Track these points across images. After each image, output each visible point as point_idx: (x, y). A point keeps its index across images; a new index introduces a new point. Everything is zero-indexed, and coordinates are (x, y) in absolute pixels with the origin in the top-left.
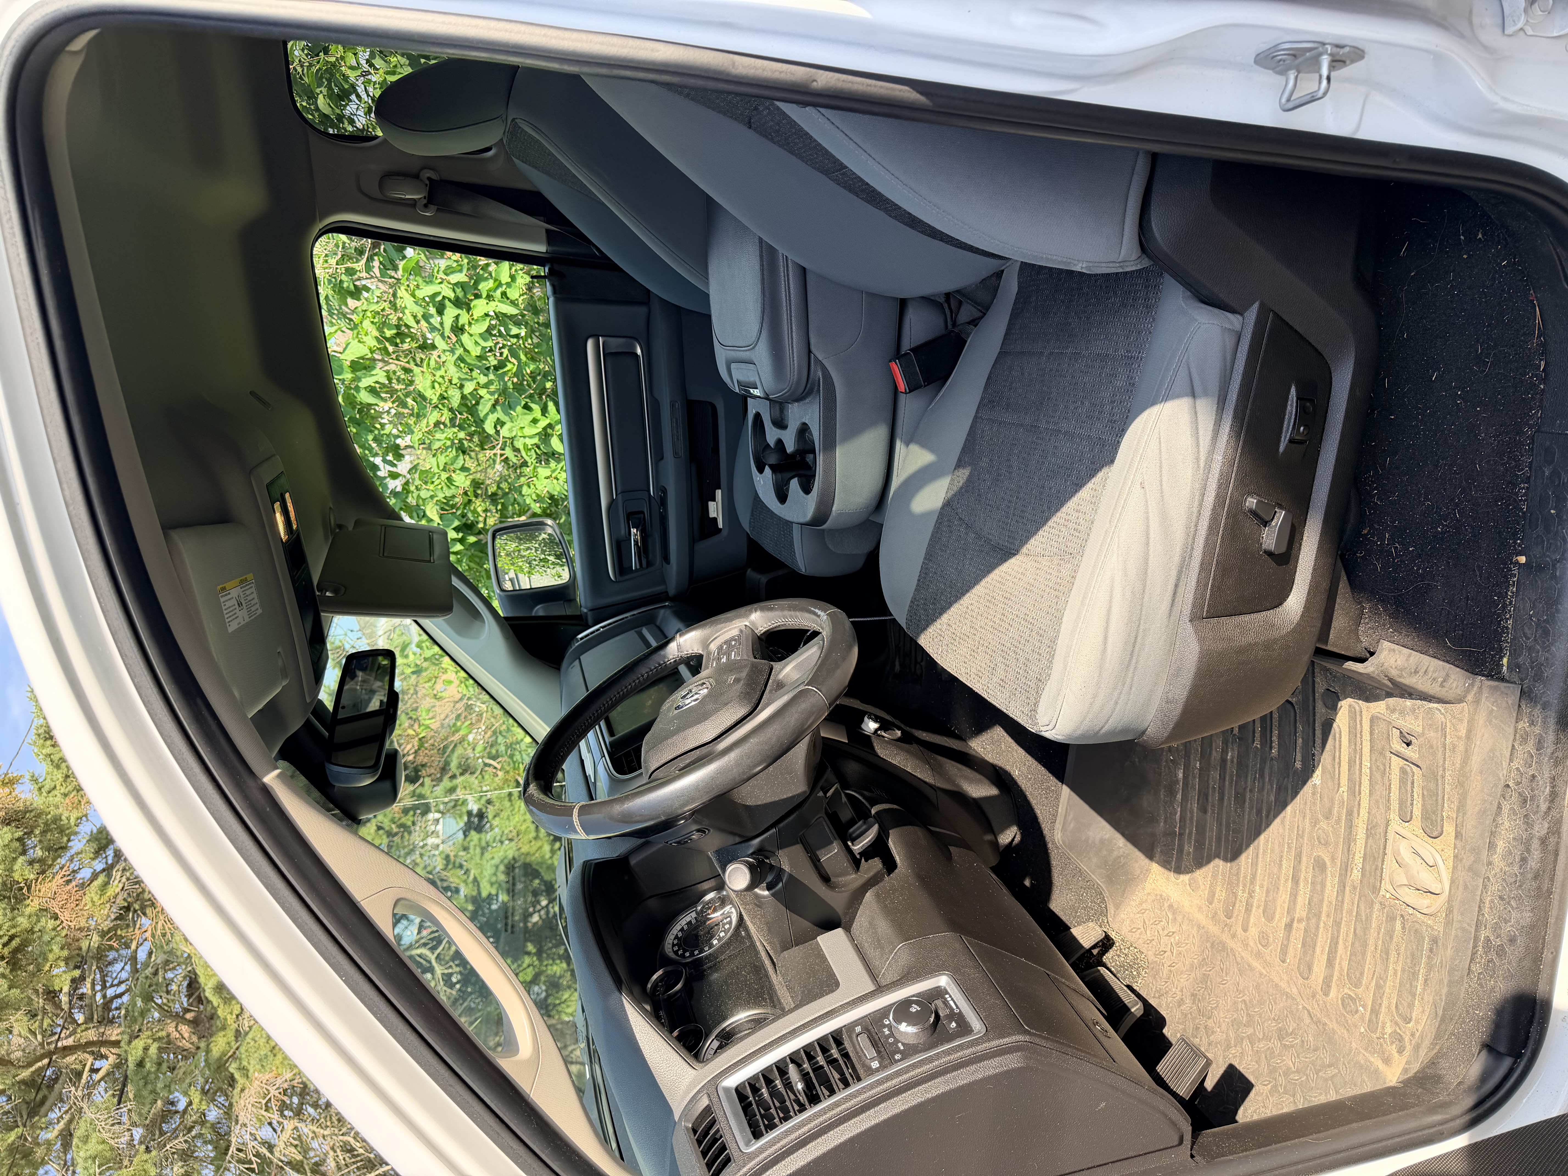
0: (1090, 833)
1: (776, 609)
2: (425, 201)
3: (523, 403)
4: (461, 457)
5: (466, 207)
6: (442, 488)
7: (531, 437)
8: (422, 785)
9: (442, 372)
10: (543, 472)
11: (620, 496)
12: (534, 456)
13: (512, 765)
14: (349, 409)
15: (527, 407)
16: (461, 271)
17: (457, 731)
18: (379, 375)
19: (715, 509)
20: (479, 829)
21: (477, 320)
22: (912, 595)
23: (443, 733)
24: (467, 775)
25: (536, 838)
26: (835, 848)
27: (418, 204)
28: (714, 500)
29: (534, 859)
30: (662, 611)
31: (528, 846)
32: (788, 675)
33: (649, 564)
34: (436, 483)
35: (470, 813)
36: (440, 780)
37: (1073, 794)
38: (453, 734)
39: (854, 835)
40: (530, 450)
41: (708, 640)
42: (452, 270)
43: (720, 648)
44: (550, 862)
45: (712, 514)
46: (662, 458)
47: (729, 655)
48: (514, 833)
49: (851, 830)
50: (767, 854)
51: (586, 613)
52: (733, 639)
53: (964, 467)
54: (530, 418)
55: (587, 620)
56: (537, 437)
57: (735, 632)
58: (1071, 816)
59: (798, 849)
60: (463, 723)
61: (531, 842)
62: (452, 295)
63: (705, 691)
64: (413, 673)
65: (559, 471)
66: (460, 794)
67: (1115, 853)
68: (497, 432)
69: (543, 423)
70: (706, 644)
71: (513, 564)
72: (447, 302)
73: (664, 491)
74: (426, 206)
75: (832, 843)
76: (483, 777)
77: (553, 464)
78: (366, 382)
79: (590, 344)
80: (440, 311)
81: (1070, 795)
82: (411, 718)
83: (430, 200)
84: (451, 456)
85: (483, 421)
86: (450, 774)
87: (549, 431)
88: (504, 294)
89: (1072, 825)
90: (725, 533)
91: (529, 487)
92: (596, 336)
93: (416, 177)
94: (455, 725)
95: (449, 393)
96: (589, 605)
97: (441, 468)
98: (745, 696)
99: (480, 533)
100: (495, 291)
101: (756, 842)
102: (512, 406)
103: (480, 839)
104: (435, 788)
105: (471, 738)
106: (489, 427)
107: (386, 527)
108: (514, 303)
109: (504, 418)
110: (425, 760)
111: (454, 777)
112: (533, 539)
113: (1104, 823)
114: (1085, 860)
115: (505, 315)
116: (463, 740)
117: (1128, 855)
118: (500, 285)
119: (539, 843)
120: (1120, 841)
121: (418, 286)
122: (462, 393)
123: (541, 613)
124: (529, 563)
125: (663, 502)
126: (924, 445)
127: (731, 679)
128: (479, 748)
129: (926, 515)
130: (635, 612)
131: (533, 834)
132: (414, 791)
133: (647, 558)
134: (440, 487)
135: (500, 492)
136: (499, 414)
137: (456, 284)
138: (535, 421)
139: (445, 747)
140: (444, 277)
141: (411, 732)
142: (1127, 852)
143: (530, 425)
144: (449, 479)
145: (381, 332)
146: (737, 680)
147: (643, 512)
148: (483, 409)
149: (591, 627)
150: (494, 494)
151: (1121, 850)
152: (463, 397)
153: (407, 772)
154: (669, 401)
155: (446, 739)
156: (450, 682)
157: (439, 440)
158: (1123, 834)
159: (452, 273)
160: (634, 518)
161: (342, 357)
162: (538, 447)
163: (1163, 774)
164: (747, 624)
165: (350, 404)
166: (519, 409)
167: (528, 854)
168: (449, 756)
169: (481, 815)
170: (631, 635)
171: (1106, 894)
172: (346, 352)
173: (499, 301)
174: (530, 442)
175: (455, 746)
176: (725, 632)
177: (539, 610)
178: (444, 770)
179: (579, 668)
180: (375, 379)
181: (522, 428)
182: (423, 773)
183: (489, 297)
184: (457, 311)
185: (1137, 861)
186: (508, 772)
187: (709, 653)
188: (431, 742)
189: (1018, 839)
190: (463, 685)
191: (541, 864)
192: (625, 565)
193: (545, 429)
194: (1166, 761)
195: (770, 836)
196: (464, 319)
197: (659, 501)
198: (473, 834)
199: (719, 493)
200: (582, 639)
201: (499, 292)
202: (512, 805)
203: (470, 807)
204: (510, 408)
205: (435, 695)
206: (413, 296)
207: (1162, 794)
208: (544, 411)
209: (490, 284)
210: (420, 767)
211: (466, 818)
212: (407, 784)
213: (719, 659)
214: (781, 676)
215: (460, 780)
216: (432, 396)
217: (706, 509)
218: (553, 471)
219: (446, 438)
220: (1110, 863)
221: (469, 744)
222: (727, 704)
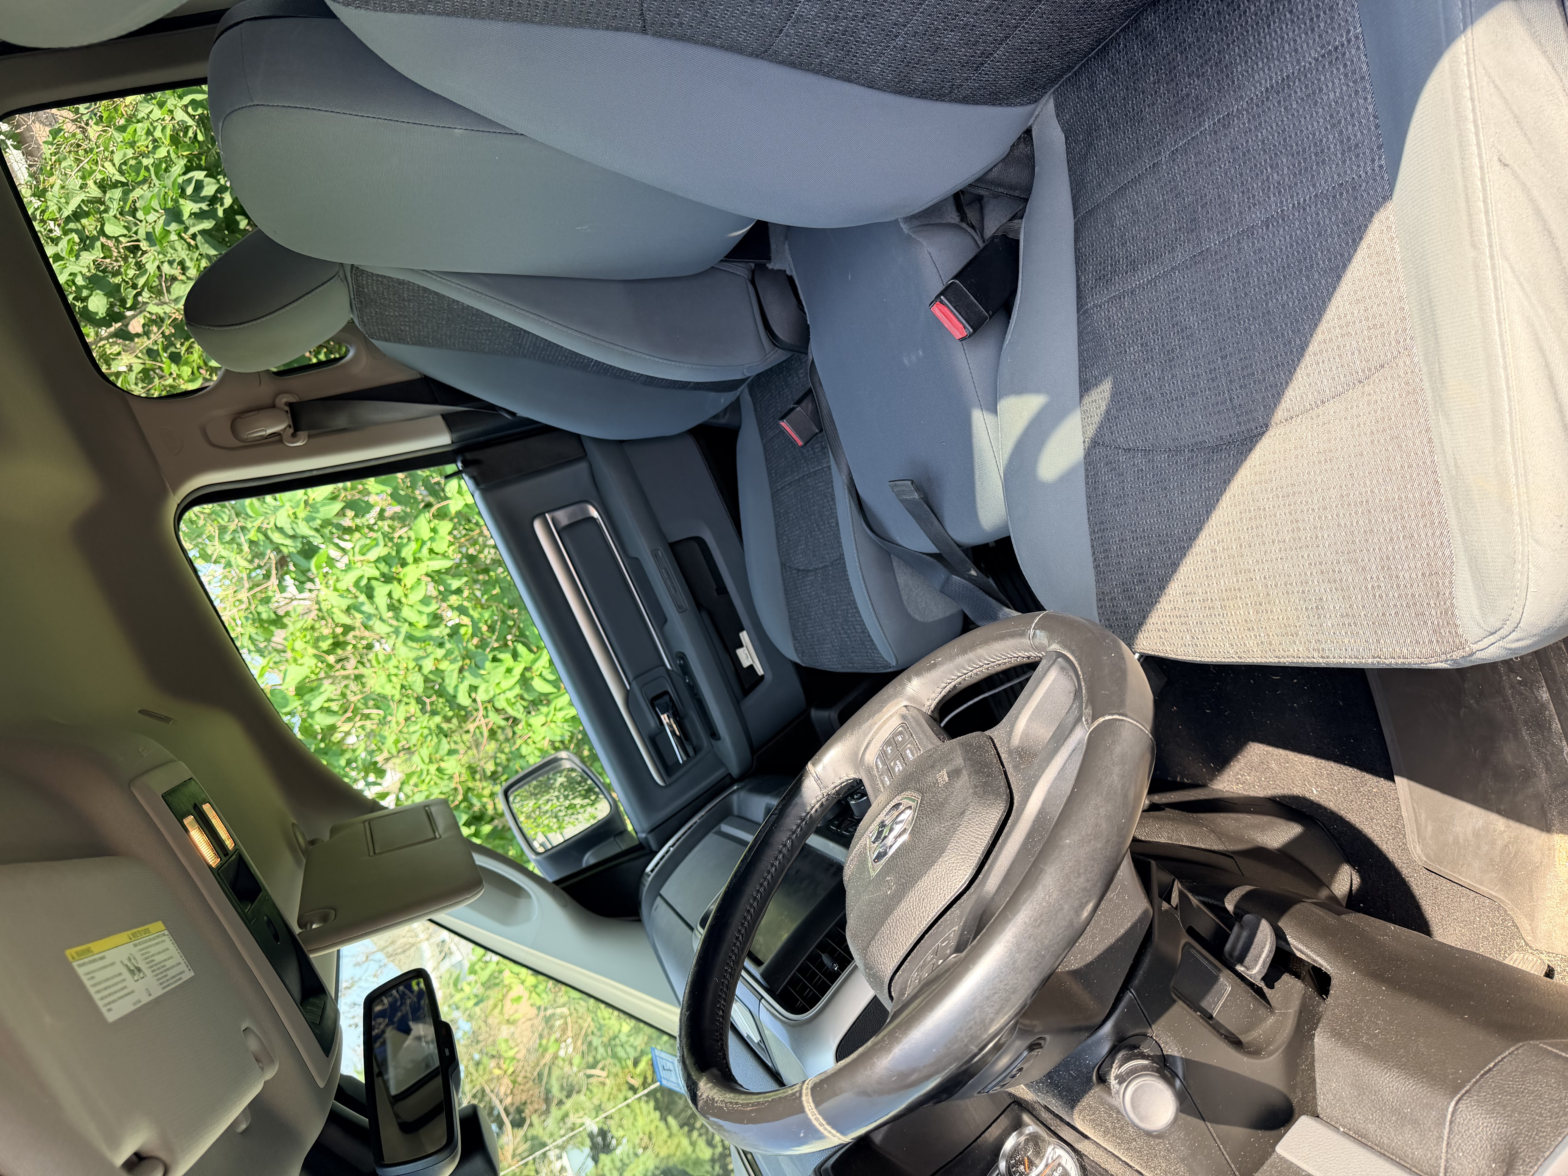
0: (1458, 829)
1: (941, 663)
2: (291, 431)
3: (490, 657)
4: (444, 740)
5: (341, 420)
6: (436, 784)
7: (510, 689)
8: (531, 1125)
9: (394, 662)
10: (537, 720)
11: (634, 684)
12: (522, 709)
13: (618, 1065)
14: (310, 740)
15: (495, 659)
16: (377, 545)
17: (546, 1050)
18: (329, 690)
19: (747, 656)
20: (606, 1148)
21: (411, 588)
22: (1094, 591)
23: (533, 1058)
24: (575, 1096)
25: (671, 1136)
26: (1226, 984)
27: (284, 437)
28: (741, 646)
29: (676, 1160)
30: (735, 797)
31: (665, 1147)
32: (1025, 735)
33: (696, 751)
34: (427, 781)
35: (591, 1136)
36: (547, 1112)
37: (1413, 784)
38: (543, 1056)
39: (1236, 953)
40: (514, 703)
41: (856, 754)
42: (367, 547)
43: (882, 756)
44: (694, 1156)
45: (746, 663)
46: (666, 621)
47: (903, 758)
48: (646, 1139)
49: (1228, 946)
50: (1132, 1041)
51: (646, 838)
52: (895, 734)
53: (1097, 382)
54: (502, 669)
55: (649, 846)
56: (518, 686)
57: (895, 723)
58: (1423, 816)
59: (1179, 1009)
60: (548, 1040)
61: (666, 1142)
62: (376, 574)
63: (907, 815)
64: (476, 1004)
65: (552, 712)
66: (572, 1119)
67: (1500, 843)
68: (474, 701)
69: (518, 670)
70: (857, 760)
71: (538, 826)
72: (374, 583)
73: (682, 656)
74: (294, 435)
75: (1215, 979)
76: (591, 1091)
77: (544, 709)
78: (317, 703)
79: (538, 526)
80: (370, 594)
81: (1409, 786)
82: (493, 1057)
83: (297, 427)
84: (433, 743)
85: (455, 697)
86: (555, 1101)
87: (528, 674)
88: (431, 551)
89: (1429, 828)
90: (769, 678)
91: (528, 744)
92: (542, 515)
93: (273, 406)
94: (540, 1045)
95: (409, 679)
96: (646, 826)
97: (427, 761)
98: (984, 790)
99: (492, 819)
100: (420, 550)
101: (1108, 1027)
102: (479, 664)
103: (613, 1161)
104: (546, 1123)
105: (562, 1053)
106: (463, 699)
107: (370, 821)
108: (444, 556)
109: (475, 682)
110: (524, 1097)
111: (560, 1103)
112: (551, 788)
113: (1468, 808)
114: (1464, 869)
115: (438, 572)
116: (556, 1057)
117: (1517, 838)
118: (424, 543)
119: (676, 1141)
120: (1499, 823)
121: (338, 580)
122: (423, 675)
123: (592, 861)
124: (556, 817)
125: (685, 669)
126: (1020, 390)
127: (943, 776)
128: (577, 1060)
129: (1066, 478)
130: (702, 813)
131: (666, 1133)
132: (525, 1135)
133: (691, 744)
134: (432, 783)
135: (500, 769)
136: (470, 680)
137: (377, 561)
138: (509, 671)
139: (540, 1075)
140: (362, 558)
141: (497, 1072)
142: (1513, 835)
143: (505, 677)
144: (439, 770)
145: (317, 647)
146: (954, 774)
147: (666, 693)
148: (451, 682)
149: (657, 853)
150: (494, 773)
151: (1505, 835)
152: (426, 680)
153: (511, 1117)
154: (650, 554)
155: (537, 1064)
156: (519, 998)
157: (414, 732)
158: (1499, 812)
159: (369, 550)
160: (659, 702)
161: (283, 688)
162: (522, 698)
163: (1515, 707)
164: (906, 703)
165: (311, 736)
166: (488, 665)
167: (669, 1157)
168: (547, 1083)
169: (603, 1133)
170: (711, 839)
171: (1509, 906)
172: (287, 680)
173: (429, 560)
174: (511, 695)
175: (550, 1069)
176: (879, 729)
177: (589, 859)
178: (547, 1100)
179: (665, 906)
180: (324, 697)
181: (498, 684)
182: (527, 1113)
183: (416, 560)
184: (387, 588)
185: (1530, 842)
186: (616, 1075)
187: (869, 770)
188: (523, 1074)
189: (1357, 881)
190: (534, 995)
191: (685, 1162)
192: (670, 762)
193: (522, 675)
194: (1512, 687)
195: (1127, 1007)
196: (398, 591)
197: (680, 672)
198: (603, 1157)
199: (744, 636)
200: (652, 871)
201: (425, 551)
202: (632, 1111)
203: (589, 1130)
204: (478, 667)
205: (508, 1020)
206: (336, 589)
207: (1525, 734)
208: (515, 655)
209: (413, 546)
210: (522, 1107)
211: (588, 1142)
212: (516, 1130)
213: (890, 770)
214: (1016, 740)
215: (569, 1104)
216: (391, 690)
217: (736, 661)
218: (547, 715)
219: (421, 728)
220: (1498, 859)
221: (564, 1060)
222: (963, 813)
